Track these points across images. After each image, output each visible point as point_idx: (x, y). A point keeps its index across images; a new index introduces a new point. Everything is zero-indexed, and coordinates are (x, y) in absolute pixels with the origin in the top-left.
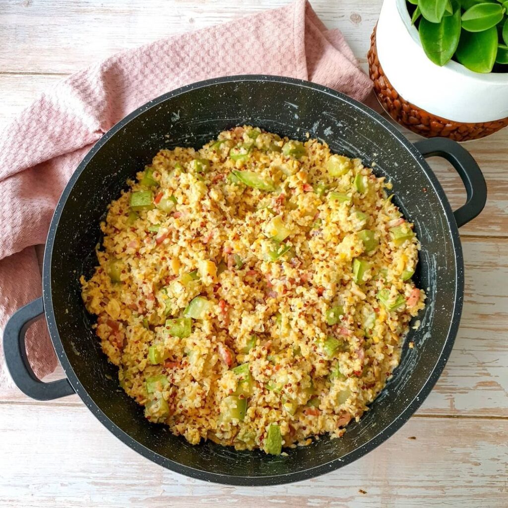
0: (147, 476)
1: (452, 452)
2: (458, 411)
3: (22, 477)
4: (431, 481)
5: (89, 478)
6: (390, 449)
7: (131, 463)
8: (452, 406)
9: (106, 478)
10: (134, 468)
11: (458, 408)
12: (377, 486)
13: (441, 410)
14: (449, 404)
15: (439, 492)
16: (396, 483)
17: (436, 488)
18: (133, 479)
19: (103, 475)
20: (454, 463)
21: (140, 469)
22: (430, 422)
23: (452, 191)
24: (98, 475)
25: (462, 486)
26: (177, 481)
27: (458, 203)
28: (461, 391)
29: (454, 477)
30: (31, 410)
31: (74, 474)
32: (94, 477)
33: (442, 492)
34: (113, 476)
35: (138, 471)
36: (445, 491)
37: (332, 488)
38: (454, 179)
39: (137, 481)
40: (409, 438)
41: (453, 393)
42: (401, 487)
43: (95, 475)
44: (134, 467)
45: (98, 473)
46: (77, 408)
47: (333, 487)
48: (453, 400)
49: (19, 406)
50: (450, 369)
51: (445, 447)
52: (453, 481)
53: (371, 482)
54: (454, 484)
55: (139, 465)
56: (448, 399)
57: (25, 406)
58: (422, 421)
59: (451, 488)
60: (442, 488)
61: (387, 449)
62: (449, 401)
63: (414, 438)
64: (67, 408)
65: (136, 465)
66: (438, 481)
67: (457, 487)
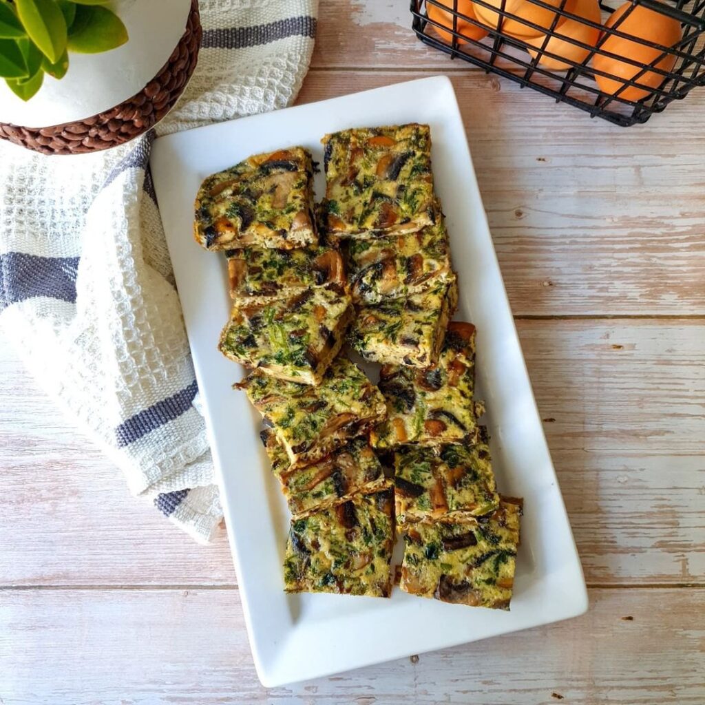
0: (247, 686)
1: (684, 637)
2: (694, 577)
3: (64, 693)
4: (656, 679)
5: (162, 691)
6: (595, 635)
7: (223, 668)
8: (684, 570)
9: (188, 691)
10: (228, 676)
11: (692, 573)
12: (578, 688)
13: (669, 576)
14: (681, 568)
15: (665, 694)
16: (606, 683)
17: (662, 688)
18: (226, 690)
19: (181, 687)
20: (687, 653)
21: (236, 676)
22: (652, 594)
23: (686, 248)
24: (175, 686)
25: (699, 685)
26: (291, 691)
27: (695, 266)
28: (698, 548)
29: (687, 671)
30: (69, 597)
31: (139, 687)
32: (170, 690)
33: (670, 693)
34: (198, 687)
35: (233, 679)
36: (676, 692)
37: (513, 693)
38: (690, 228)
39: (234, 694)
40: (623, 618)
41: (686, 552)
42: (612, 688)
43: (170, 687)
44: (227, 673)
45: (174, 684)
46: (137, 591)
47: (515, 690)
48: (685, 562)
49: (51, 592)
50: (682, 517)
51: (674, 630)
52: (687, 678)
53: (569, 682)
54: (687, 682)
55: (235, 670)
56: (678, 561)
57: (58, 591)
58: (641, 594)
59: (683, 687)
60: (671, 687)
61: (591, 635)
62: (681, 563)
63: (630, 618)
64: (122, 591)
65: (231, 671)
66: (664, 679)
67: (691, 686)
